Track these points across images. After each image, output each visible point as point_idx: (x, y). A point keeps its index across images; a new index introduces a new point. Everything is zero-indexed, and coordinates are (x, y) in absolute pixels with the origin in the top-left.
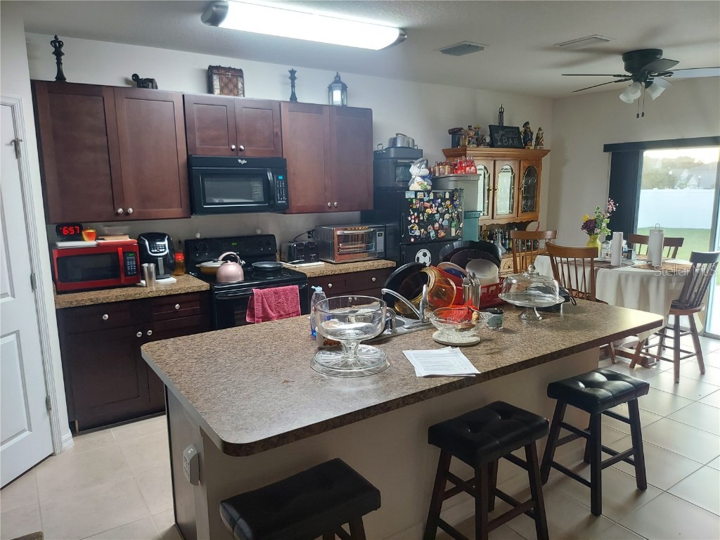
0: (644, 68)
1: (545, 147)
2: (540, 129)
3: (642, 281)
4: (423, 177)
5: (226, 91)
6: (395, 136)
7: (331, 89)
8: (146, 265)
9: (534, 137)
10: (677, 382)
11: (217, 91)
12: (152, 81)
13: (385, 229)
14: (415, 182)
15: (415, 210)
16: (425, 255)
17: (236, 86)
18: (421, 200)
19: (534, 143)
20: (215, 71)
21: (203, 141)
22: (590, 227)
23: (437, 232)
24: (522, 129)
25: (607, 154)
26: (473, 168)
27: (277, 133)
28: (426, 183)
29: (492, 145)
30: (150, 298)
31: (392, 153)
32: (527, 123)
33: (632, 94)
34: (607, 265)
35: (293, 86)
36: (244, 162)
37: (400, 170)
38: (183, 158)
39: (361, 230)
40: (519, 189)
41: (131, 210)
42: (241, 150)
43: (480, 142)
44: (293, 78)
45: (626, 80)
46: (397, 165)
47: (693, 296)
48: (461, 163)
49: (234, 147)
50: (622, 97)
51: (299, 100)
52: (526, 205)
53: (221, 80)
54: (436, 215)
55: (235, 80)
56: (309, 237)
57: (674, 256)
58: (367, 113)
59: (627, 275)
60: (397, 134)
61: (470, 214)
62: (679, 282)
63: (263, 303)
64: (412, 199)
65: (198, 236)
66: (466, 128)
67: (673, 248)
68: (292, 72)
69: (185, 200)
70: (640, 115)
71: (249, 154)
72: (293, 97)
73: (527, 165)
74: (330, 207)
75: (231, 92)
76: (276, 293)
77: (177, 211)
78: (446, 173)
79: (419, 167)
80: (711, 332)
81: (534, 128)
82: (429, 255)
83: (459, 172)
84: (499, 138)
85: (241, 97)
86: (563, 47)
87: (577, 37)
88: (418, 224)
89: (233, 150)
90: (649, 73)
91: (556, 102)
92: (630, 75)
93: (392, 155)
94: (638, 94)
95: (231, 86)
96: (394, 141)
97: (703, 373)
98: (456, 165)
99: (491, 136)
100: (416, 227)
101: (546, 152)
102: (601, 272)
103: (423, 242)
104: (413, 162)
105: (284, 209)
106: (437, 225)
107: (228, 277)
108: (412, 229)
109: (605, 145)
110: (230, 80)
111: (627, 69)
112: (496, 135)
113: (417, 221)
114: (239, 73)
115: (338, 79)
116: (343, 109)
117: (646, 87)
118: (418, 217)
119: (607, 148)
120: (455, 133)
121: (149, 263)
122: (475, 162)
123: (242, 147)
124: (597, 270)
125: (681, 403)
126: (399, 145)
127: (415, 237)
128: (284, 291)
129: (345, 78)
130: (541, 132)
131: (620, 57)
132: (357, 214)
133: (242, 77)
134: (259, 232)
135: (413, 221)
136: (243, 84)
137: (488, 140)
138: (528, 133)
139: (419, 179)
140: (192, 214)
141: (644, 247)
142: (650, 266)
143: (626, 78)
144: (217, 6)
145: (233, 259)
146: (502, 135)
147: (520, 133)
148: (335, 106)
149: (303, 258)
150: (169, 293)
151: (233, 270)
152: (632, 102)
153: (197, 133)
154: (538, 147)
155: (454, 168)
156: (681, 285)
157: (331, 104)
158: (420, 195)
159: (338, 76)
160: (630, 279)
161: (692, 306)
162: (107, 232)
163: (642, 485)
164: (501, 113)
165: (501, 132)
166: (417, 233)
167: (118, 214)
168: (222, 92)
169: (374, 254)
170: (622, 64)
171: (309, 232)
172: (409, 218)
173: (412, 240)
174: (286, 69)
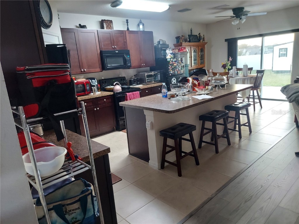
0: (239, 14)
1: (206, 42)
2: (204, 35)
3: (243, 80)
4: (171, 54)
5: (108, 28)
6: (159, 40)
7: (139, 25)
8: (93, 87)
9: (202, 38)
10: (254, 110)
11: (105, 28)
12: (85, 26)
13: (160, 72)
14: (168, 55)
15: (170, 65)
16: (174, 80)
17: (111, 26)
18: (172, 61)
19: (202, 40)
20: (104, 21)
21: (104, 45)
22: (224, 66)
23: (177, 72)
24: (198, 36)
25: (226, 42)
26: (185, 50)
27: (125, 42)
28: (172, 56)
29: (189, 42)
30: (97, 97)
31: (160, 46)
32: (200, 33)
33: (236, 22)
34: (232, 77)
35: (128, 25)
36: (117, 52)
37: (162, 52)
38: (99, 51)
39: (153, 73)
40: (199, 56)
41: (85, 70)
42: (115, 48)
43: (186, 41)
44: (127, 22)
45: (233, 17)
46: (162, 50)
47: (258, 84)
48: (181, 48)
49: (113, 47)
50: (233, 23)
51: (130, 30)
52: (201, 62)
53: (106, 24)
54: (177, 66)
55: (110, 24)
56: (135, 77)
57: (250, 73)
58: (151, 33)
59: (238, 79)
60: (160, 40)
61: (186, 66)
62: (253, 80)
63: (130, 97)
64: (169, 61)
65: (103, 78)
66: (181, 36)
67: (250, 71)
68: (127, 20)
69: (101, 66)
70: (239, 29)
71: (118, 49)
72: (128, 29)
73: (201, 48)
74: (143, 66)
75: (109, 28)
76: (133, 94)
77: (98, 69)
78: (177, 52)
79: (169, 50)
80: (262, 98)
81: (202, 35)
82: (175, 80)
83: (181, 51)
84: (191, 39)
85: (112, 30)
86: (215, 8)
87: (220, 5)
88: (172, 69)
89: (113, 48)
90: (241, 15)
91: (207, 25)
92: (235, 16)
93: (160, 47)
94: (238, 22)
95: (109, 26)
96: (159, 42)
97: (261, 107)
98: (180, 49)
99: (189, 38)
100: (171, 70)
101: (206, 43)
102: (230, 79)
103: (173, 75)
104: (167, 49)
105: (129, 67)
106: (177, 69)
107: (117, 90)
108: (170, 71)
109: (225, 40)
110: (109, 24)
111: (234, 14)
112: (190, 38)
113: (171, 68)
114: (111, 22)
115: (141, 22)
116: (144, 32)
117: (240, 19)
118: (172, 67)
119: (226, 40)
120: (178, 38)
121: (94, 87)
122: (186, 48)
123: (116, 47)
124: (229, 79)
125: (256, 115)
126: (161, 43)
127: (171, 74)
128: (135, 93)
129: (143, 21)
130: (204, 36)
131: (231, 10)
132: (148, 68)
133: (112, 23)
134: (120, 76)
135: (170, 68)
136: (113, 25)
137: (188, 40)
138: (200, 37)
139: (170, 55)
140: (103, 70)
141: (241, 71)
142: (244, 76)
143: (234, 17)
144: (119, 2)
145: (118, 84)
146: (192, 38)
147: (198, 37)
148: (141, 31)
149: (136, 84)
150: (102, 96)
151: (118, 88)
152: (236, 24)
153: (102, 43)
154: (204, 42)
155: (179, 50)
156: (254, 81)
157: (139, 30)
158: (172, 59)
159: (140, 21)
160: (239, 80)
161: (257, 87)
162: (77, 78)
163: (250, 131)
164: (191, 30)
165: (192, 37)
166: (172, 72)
167: (82, 71)
168: (107, 29)
169: (157, 81)
170: (232, 12)
171: (135, 76)
172: (169, 68)
173: (170, 75)
174: (125, 20)
